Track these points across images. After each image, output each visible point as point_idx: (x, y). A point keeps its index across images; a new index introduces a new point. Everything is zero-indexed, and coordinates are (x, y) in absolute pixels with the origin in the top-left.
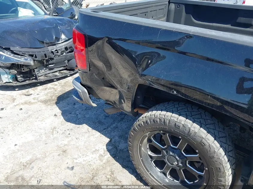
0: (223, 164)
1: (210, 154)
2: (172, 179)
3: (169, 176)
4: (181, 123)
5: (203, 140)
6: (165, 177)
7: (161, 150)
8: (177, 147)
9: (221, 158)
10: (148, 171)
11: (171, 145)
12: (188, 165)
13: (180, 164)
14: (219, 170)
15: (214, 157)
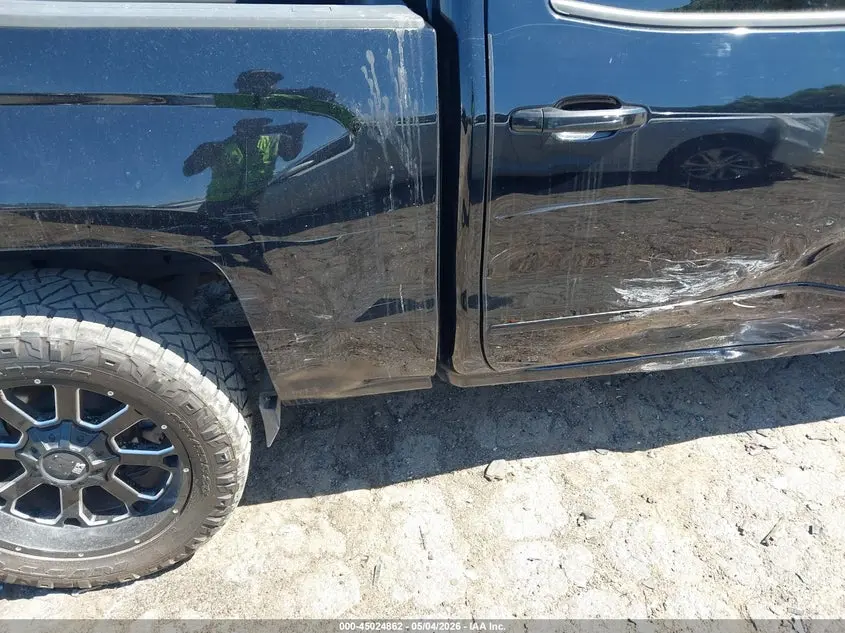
0: (193, 389)
1: (144, 380)
2: (105, 522)
3: (89, 517)
4: (10, 338)
5: (103, 352)
6: (79, 529)
7: (13, 458)
8: (57, 418)
9: (177, 376)
10: (12, 548)
11: (36, 423)
12: (120, 451)
13: (96, 462)
14: (190, 411)
15: (157, 383)
